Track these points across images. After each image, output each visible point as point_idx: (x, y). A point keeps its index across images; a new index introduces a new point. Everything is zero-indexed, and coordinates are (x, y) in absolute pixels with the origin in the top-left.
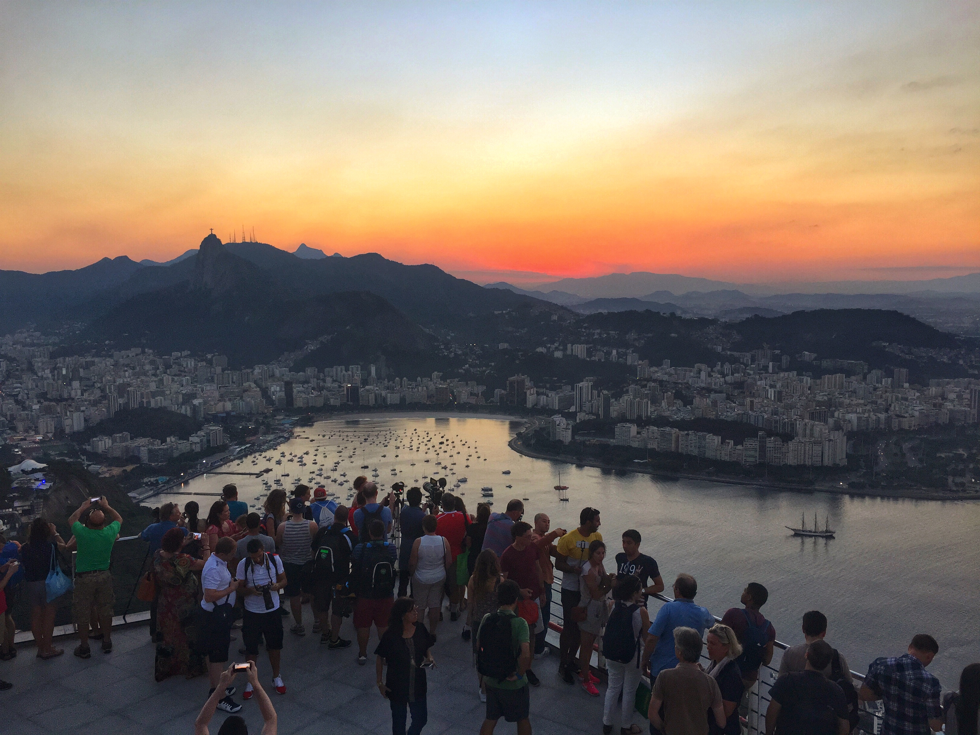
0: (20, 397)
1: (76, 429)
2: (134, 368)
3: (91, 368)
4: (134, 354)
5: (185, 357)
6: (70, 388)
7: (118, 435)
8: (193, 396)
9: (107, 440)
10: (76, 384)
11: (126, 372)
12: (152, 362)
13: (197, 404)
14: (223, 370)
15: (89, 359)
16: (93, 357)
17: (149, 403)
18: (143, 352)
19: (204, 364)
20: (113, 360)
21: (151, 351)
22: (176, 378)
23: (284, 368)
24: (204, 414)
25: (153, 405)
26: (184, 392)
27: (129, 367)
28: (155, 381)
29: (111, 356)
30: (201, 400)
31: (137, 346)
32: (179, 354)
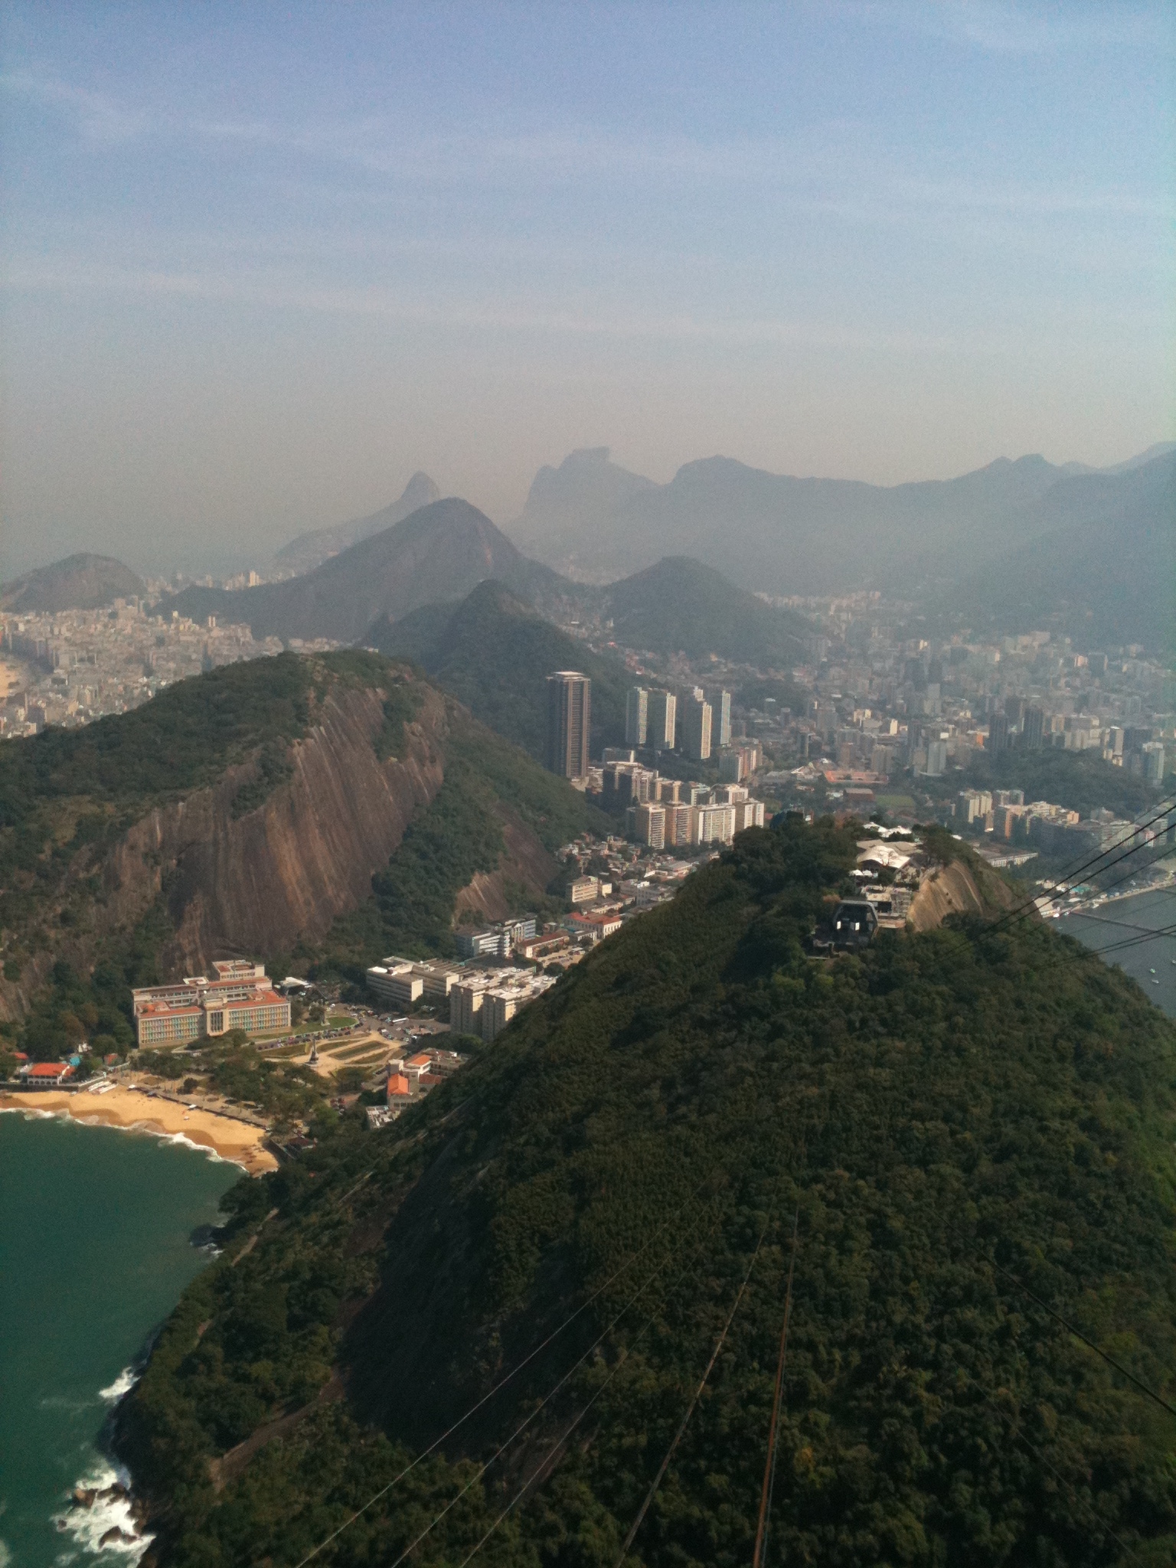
0: (844, 704)
1: (930, 773)
3: (961, 664)
4: (1036, 644)
5: (1131, 656)
6: (924, 696)
7: (1003, 792)
8: (1147, 736)
9: (984, 798)
10: (934, 690)
11: (1021, 678)
12: (1069, 662)
13: (1153, 753)
15: (958, 646)
16: (964, 643)
17: (1061, 739)
18: (1053, 639)
20: (998, 652)
21: (1068, 640)
22: (1112, 696)
24: (1164, 773)
25: (1067, 744)
26: (1128, 725)
27: (1027, 667)
28: (1073, 698)
29: (996, 644)
30: (1159, 745)
31: (1043, 629)
32: (1121, 650)
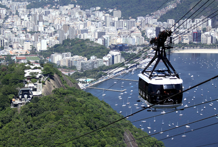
0: (13, 30)
1: (42, 49)
2: (70, 16)
3: (48, 15)
4: (70, 8)
5: (97, 11)
6: (38, 26)
7: (65, 53)
8: (104, 33)
9: (59, 56)
10: (41, 23)
11: (66, 18)
12: (80, 13)
13: (106, 39)
14: (119, 19)
15: (47, 10)
16: (49, 9)
17: (80, 36)
18: (75, 6)
19: (108, 15)
20: (59, 11)
21: (79, 7)
22: (93, 23)
23: (155, 19)
24: (110, 44)
25: (82, 38)
26: (98, 31)
27: (68, 15)
28: (82, 24)
29: (58, 9)
30: (108, 36)
31: (71, 4)
32: (95, 8)
